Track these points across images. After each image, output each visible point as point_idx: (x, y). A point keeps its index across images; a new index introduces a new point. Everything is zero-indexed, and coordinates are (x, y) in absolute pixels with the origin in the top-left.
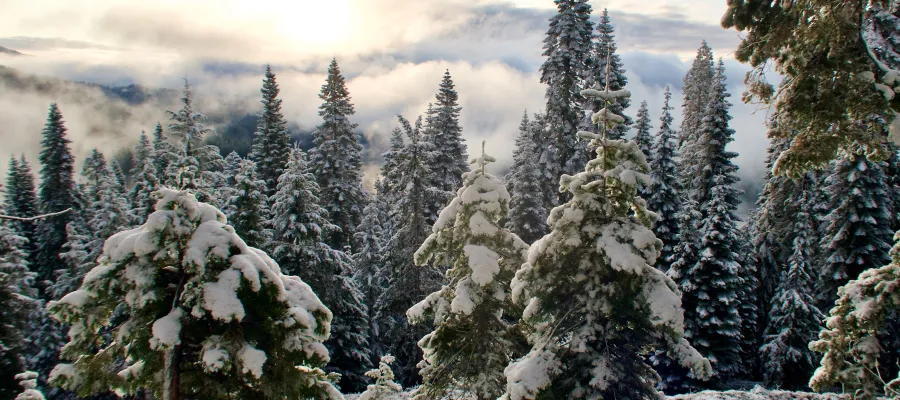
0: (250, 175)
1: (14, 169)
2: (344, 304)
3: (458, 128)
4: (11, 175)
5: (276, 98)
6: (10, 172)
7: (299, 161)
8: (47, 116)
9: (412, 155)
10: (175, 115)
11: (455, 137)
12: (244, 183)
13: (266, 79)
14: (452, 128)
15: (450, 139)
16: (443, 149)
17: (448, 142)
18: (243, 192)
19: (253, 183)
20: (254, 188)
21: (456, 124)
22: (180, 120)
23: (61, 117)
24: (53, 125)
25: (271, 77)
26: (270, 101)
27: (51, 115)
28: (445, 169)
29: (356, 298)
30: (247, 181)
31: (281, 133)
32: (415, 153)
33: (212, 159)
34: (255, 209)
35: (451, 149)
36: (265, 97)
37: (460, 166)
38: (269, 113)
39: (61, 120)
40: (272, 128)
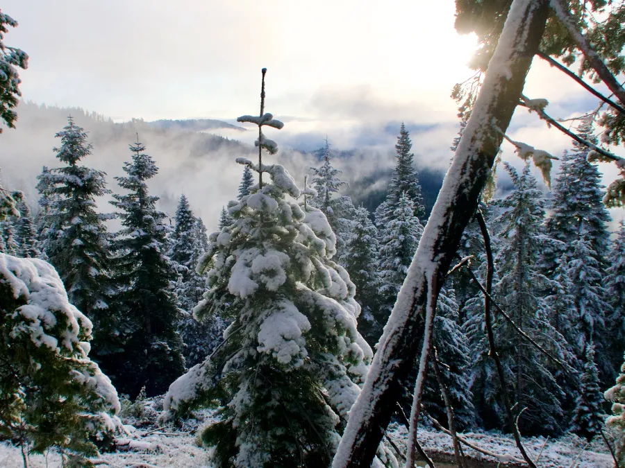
0: (363, 221)
1: (224, 217)
2: (445, 345)
3: (597, 175)
4: (222, 222)
5: (409, 152)
6: (221, 220)
7: (405, 209)
8: (242, 176)
9: (517, 202)
10: (317, 171)
11: (593, 183)
12: (357, 228)
13: (401, 136)
14: (591, 174)
15: (587, 186)
16: (578, 196)
17: (584, 189)
18: (356, 236)
19: (365, 229)
20: (366, 233)
21: (595, 170)
22: (321, 175)
23: (251, 176)
24: (246, 183)
25: (405, 134)
26: (403, 155)
27: (245, 175)
28: (581, 218)
29: (455, 340)
30: (360, 226)
31: (411, 184)
32: (520, 200)
33: (346, 208)
34: (367, 252)
35: (587, 196)
36: (398, 152)
37: (598, 214)
38: (401, 166)
39: (252, 179)
40: (403, 179)
